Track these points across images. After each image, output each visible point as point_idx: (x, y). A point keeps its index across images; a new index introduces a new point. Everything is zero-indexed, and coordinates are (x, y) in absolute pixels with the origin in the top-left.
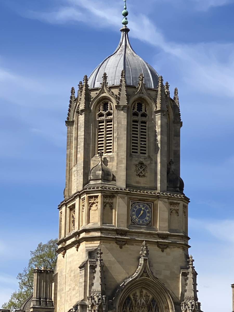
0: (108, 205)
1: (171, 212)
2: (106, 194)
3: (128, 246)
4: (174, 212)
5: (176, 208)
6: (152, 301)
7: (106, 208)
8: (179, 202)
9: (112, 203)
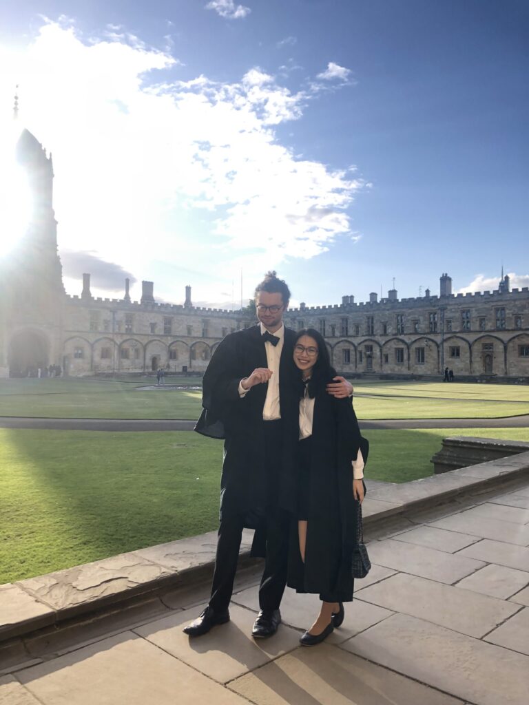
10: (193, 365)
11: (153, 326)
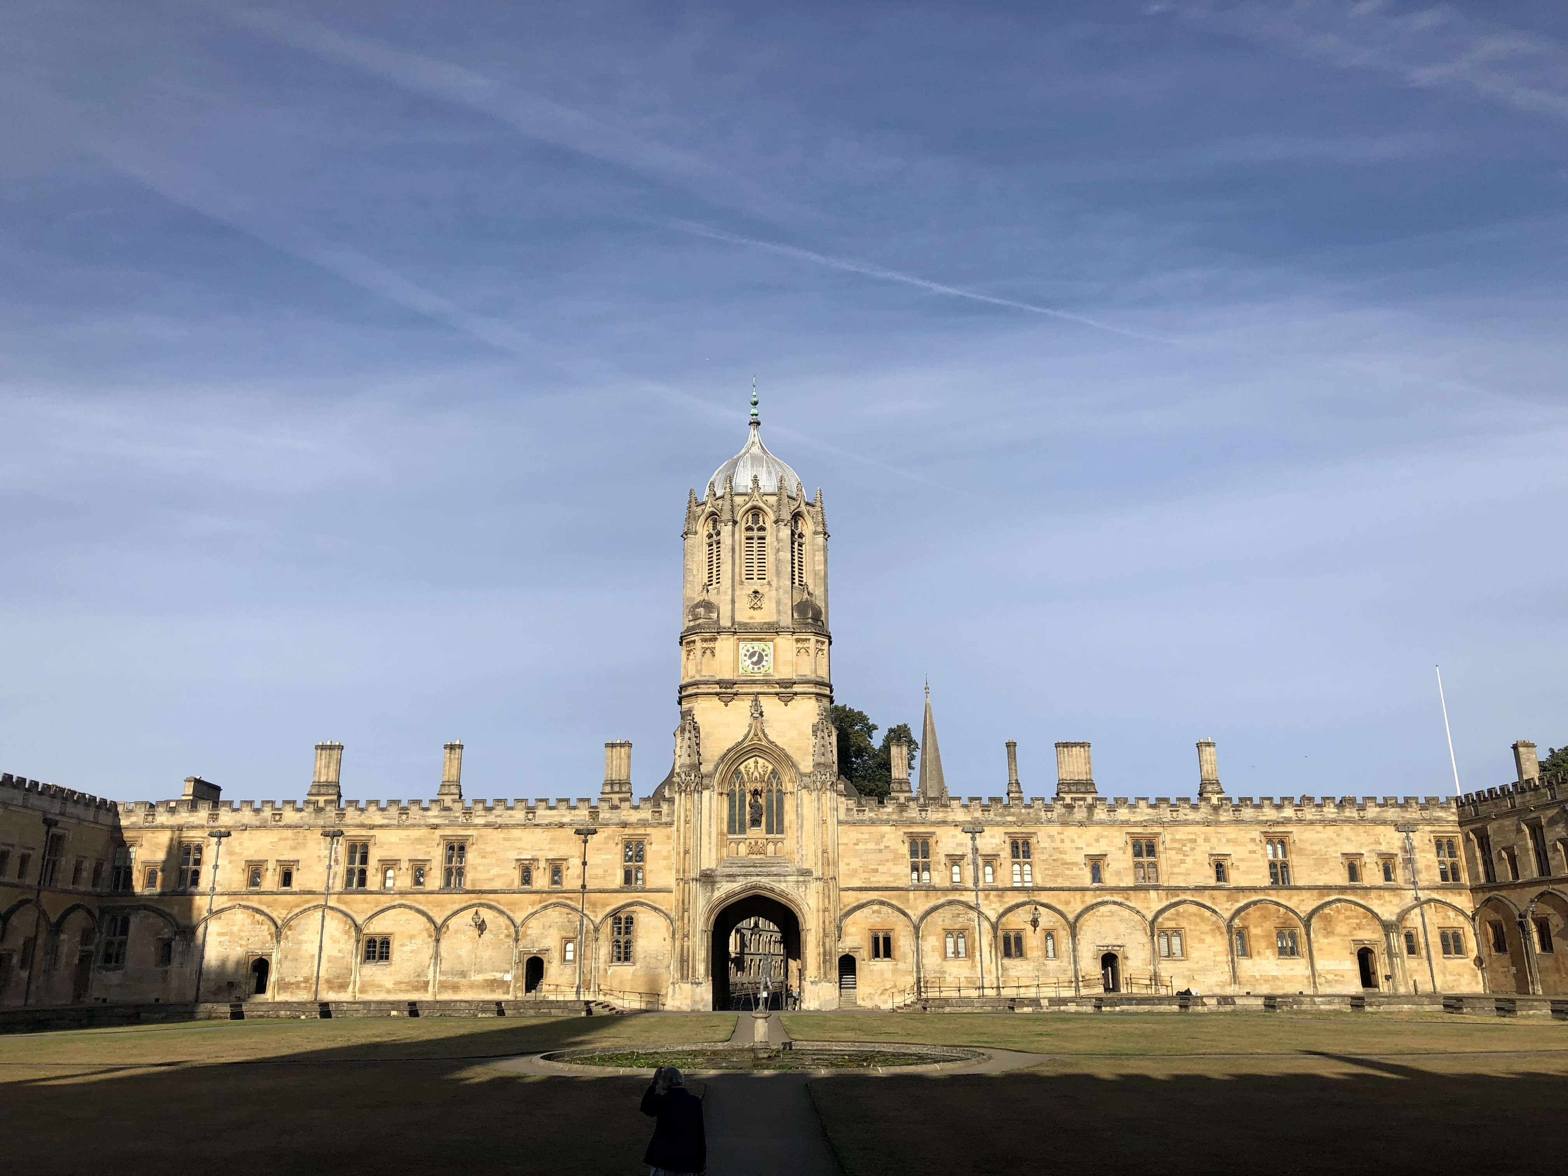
0: (708, 652)
1: (799, 652)
2: (704, 637)
3: (738, 702)
4: (803, 650)
5: (806, 645)
6: (771, 773)
7: (706, 655)
8: (808, 637)
9: (714, 648)
10: (1241, 973)
11: (1096, 864)
